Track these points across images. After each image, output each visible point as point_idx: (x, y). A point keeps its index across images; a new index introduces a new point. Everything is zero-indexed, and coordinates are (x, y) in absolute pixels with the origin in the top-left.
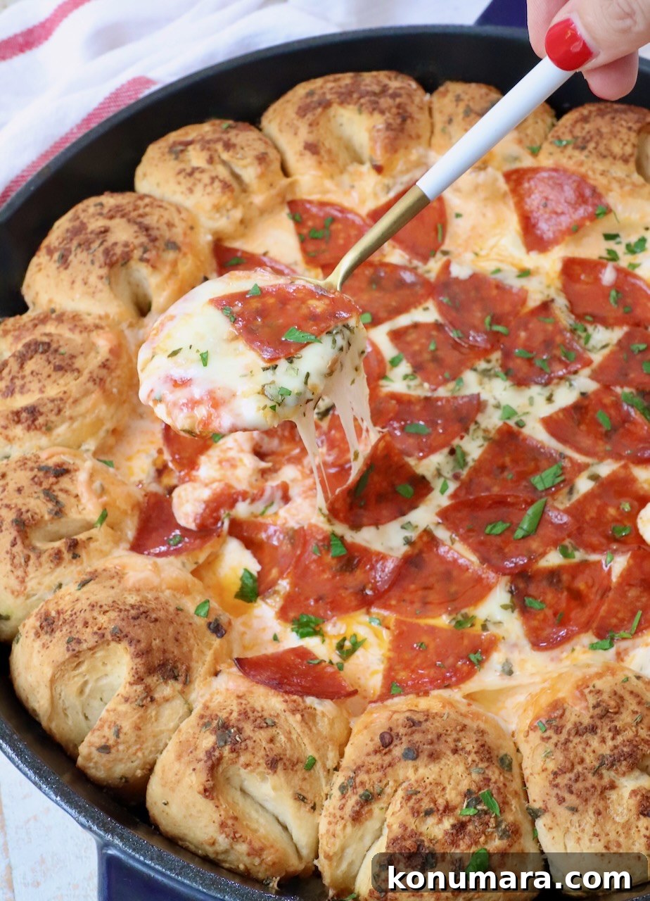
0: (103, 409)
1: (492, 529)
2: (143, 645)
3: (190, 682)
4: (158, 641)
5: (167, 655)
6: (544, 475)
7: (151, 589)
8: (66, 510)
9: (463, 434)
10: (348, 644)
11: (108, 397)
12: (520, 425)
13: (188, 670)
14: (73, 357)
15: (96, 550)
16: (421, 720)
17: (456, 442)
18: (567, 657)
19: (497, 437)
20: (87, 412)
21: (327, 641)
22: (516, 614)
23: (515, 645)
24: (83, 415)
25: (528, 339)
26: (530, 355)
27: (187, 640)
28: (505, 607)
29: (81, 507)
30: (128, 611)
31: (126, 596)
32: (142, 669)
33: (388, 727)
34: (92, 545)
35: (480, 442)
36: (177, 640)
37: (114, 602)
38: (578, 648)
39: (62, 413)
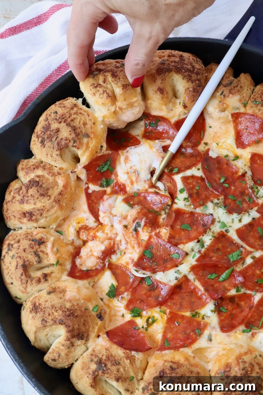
0: (59, 213)
1: (210, 277)
2: (71, 328)
3: (88, 340)
4: (77, 325)
5: (80, 331)
6: (234, 254)
7: (76, 300)
8: (43, 260)
9: (204, 234)
10: (150, 320)
11: (61, 207)
12: (227, 231)
13: (88, 335)
14: (48, 189)
15: (54, 277)
16: (176, 368)
17: (201, 237)
18: (233, 335)
19: (217, 236)
20: (53, 214)
21: (143, 318)
22: (216, 314)
23: (214, 328)
24: (51, 216)
25: (235, 190)
26: (234, 199)
27: (88, 323)
28: (212, 311)
29: (48, 259)
30: (66, 312)
31: (66, 303)
32: (70, 337)
33: (162, 368)
34: (53, 275)
35: (210, 237)
36: (84, 324)
37: (61, 306)
38: (238, 331)
39: (42, 215)
